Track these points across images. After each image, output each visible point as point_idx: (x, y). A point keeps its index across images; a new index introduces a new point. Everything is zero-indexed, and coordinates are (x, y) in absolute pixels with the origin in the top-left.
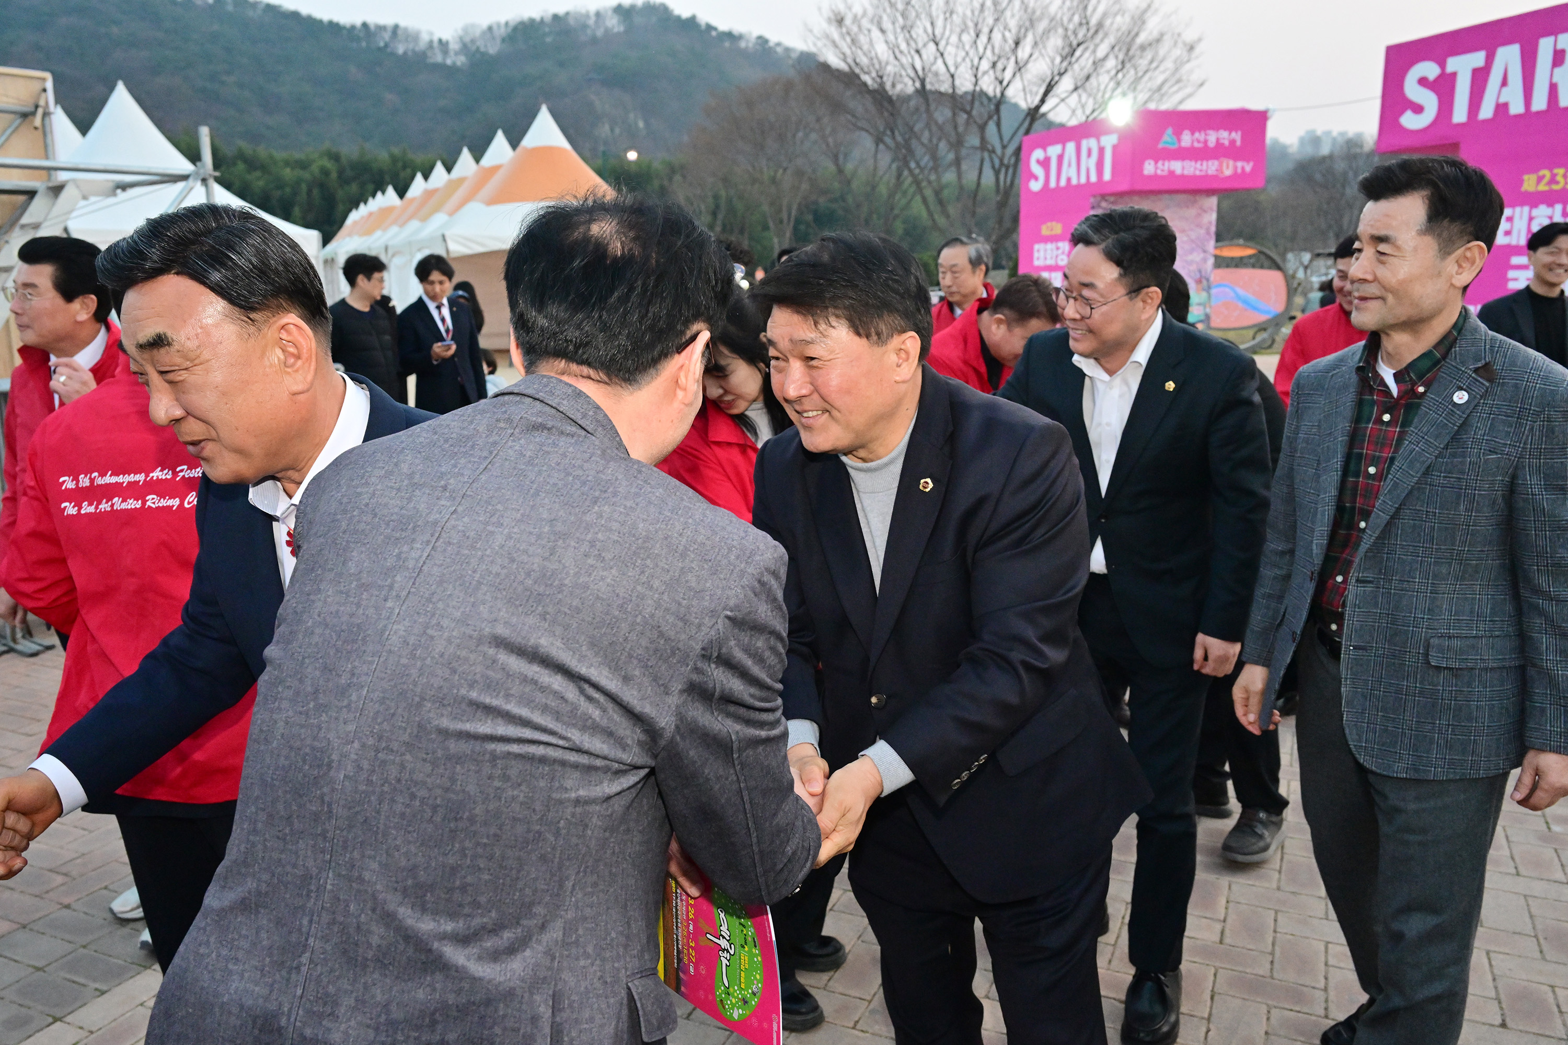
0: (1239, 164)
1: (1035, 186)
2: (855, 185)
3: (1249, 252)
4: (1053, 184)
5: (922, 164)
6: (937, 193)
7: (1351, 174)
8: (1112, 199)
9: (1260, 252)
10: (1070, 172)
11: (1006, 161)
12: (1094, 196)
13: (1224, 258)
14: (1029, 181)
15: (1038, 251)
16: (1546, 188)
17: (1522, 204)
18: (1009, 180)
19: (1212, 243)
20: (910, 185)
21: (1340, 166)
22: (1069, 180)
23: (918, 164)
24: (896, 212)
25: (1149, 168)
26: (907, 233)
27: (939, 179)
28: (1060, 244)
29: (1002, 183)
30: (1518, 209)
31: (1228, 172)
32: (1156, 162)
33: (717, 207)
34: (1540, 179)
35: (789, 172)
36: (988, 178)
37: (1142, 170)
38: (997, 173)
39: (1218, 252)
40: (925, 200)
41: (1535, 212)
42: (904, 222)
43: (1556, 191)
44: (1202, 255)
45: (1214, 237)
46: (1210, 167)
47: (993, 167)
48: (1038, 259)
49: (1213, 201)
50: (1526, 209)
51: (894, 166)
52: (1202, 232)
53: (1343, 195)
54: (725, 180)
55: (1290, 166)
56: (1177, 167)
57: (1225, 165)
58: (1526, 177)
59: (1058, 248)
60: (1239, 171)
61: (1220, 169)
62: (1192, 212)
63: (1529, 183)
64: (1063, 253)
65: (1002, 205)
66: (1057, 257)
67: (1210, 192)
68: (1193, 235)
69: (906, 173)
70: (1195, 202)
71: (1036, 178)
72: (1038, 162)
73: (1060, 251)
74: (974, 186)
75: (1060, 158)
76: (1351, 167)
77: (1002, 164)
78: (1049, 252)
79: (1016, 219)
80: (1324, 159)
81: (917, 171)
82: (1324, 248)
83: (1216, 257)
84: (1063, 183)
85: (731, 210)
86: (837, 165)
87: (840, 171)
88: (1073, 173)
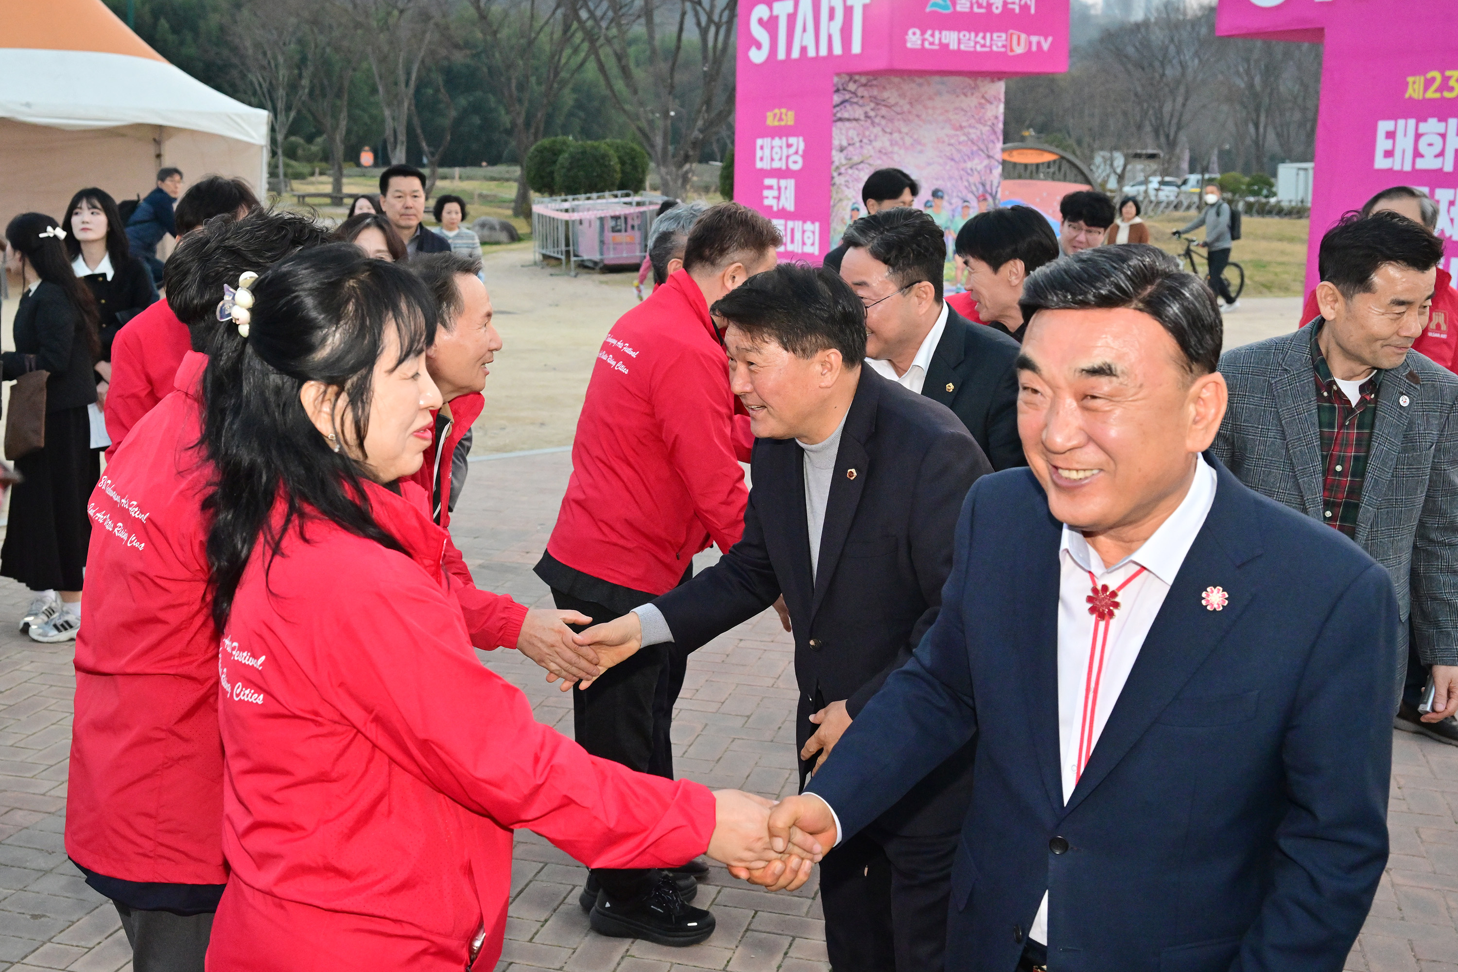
0: (1034, 39)
1: (757, 56)
2: (503, 34)
3: (1048, 157)
4: (781, 55)
5: (599, 13)
6: (620, 57)
7: (1172, 49)
8: (863, 80)
9: (1063, 158)
10: (804, 39)
11: (716, 18)
12: (838, 74)
13: (1015, 165)
14: (749, 49)
15: (762, 148)
16: (1437, 95)
17: (1406, 117)
18: (720, 45)
19: (1000, 145)
20: (583, 41)
21: (1158, 36)
22: (804, 49)
23: (592, 14)
24: (564, 74)
25: (914, 39)
26: (579, 105)
27: (622, 32)
28: (793, 140)
29: (710, 44)
30: (1401, 122)
31: (1019, 50)
32: (923, 33)
33: (304, 60)
34: (1428, 83)
35: (408, 14)
36: (691, 34)
37: (905, 42)
38: (704, 32)
39: (1007, 157)
40: (602, 68)
41: (1423, 127)
42: (574, 90)
43: (1449, 99)
44: (986, 162)
45: (1001, 138)
46: (997, 41)
47: (699, 24)
48: (762, 159)
49: (1000, 88)
50: (1412, 122)
51: (560, 12)
52: (986, 129)
53: (1163, 75)
54: (315, 22)
55: (1094, 34)
56: (951, 38)
57: (1015, 38)
58: (1410, 79)
59: (789, 146)
60: (1034, 48)
61: (1008, 46)
62: (972, 101)
63: (1415, 88)
64: (796, 153)
65: (710, 78)
66: (788, 157)
67: (996, 76)
68: (974, 134)
69: (575, 25)
70: (976, 87)
71: (759, 46)
72: (760, 21)
73: (792, 150)
74: (673, 44)
75: (792, 18)
76: (1172, 40)
77: (710, 20)
78: (777, 150)
79: (731, 99)
80: (1137, 27)
81: (590, 23)
82: (1143, 149)
83: (1004, 163)
84: (796, 54)
85: (326, 64)
86: (478, 8)
87: (483, 16)
88: (809, 40)
